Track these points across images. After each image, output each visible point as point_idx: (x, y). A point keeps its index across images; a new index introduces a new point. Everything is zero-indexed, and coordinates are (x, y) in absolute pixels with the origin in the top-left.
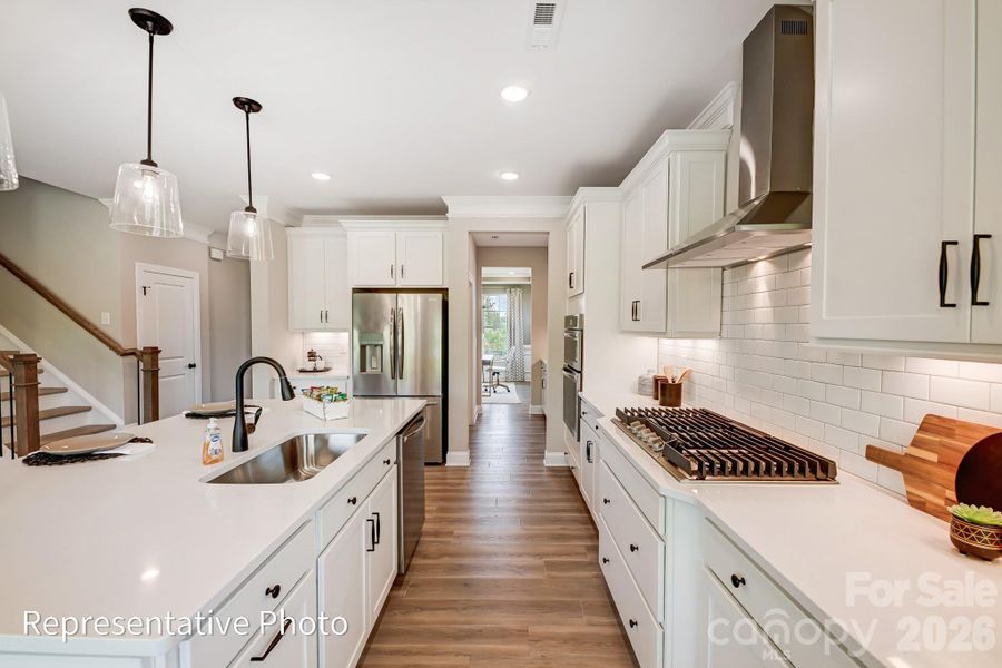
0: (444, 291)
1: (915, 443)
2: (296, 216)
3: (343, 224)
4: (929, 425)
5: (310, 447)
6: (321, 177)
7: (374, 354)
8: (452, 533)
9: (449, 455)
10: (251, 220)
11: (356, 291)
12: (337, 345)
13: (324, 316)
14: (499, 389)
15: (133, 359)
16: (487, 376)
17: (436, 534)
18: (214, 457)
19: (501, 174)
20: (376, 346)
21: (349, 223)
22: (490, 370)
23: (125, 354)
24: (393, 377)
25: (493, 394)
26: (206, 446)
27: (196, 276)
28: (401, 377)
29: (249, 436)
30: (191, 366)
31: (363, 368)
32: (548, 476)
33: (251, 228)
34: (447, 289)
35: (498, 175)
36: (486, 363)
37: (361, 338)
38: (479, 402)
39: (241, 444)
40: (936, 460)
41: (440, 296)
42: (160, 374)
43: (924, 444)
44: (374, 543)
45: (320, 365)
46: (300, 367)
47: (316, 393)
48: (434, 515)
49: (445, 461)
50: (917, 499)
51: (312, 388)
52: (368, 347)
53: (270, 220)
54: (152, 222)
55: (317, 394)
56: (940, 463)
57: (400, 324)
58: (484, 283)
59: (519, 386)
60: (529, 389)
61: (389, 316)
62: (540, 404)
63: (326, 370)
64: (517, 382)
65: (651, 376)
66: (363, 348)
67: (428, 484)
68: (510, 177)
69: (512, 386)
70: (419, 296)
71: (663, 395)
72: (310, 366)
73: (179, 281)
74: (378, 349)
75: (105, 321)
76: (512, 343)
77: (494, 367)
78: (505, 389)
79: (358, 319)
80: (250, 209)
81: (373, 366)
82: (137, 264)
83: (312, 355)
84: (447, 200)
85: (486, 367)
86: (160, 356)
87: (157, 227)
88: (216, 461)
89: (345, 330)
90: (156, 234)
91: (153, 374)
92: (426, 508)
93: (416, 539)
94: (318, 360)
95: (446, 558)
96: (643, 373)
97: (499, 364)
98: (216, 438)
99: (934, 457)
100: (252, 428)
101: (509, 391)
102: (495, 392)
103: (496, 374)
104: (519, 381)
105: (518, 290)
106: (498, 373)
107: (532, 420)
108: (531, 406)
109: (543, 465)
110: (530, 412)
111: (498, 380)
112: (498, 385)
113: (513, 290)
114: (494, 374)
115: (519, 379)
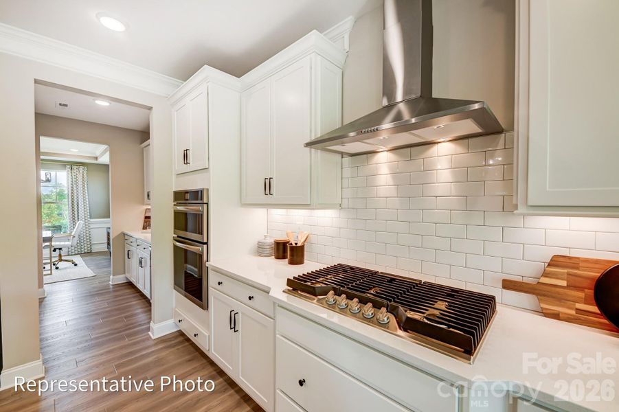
1: (545, 274)
4: (556, 262)
14: (60, 265)
16: (46, 252)
22: (50, 246)
25: (54, 271)
36: (46, 240)
40: (565, 285)
43: (553, 274)
50: (548, 312)
56: (568, 287)
58: (42, 157)
59: (88, 258)
62: (124, 273)
64: (83, 254)
65: (271, 241)
69: (77, 259)
71: (292, 255)
76: (74, 219)
77: (53, 244)
78: (70, 264)
85: (46, 244)
96: (261, 239)
97: (60, 239)
99: (564, 283)
101: (76, 265)
102: (57, 268)
103: (58, 251)
104: (85, 253)
105: (81, 168)
106: (60, 249)
107: (114, 291)
108: (111, 276)
109: (150, 337)
110: (111, 283)
111: (60, 255)
112: (61, 260)
113: (75, 167)
114: (55, 250)
115: (86, 251)
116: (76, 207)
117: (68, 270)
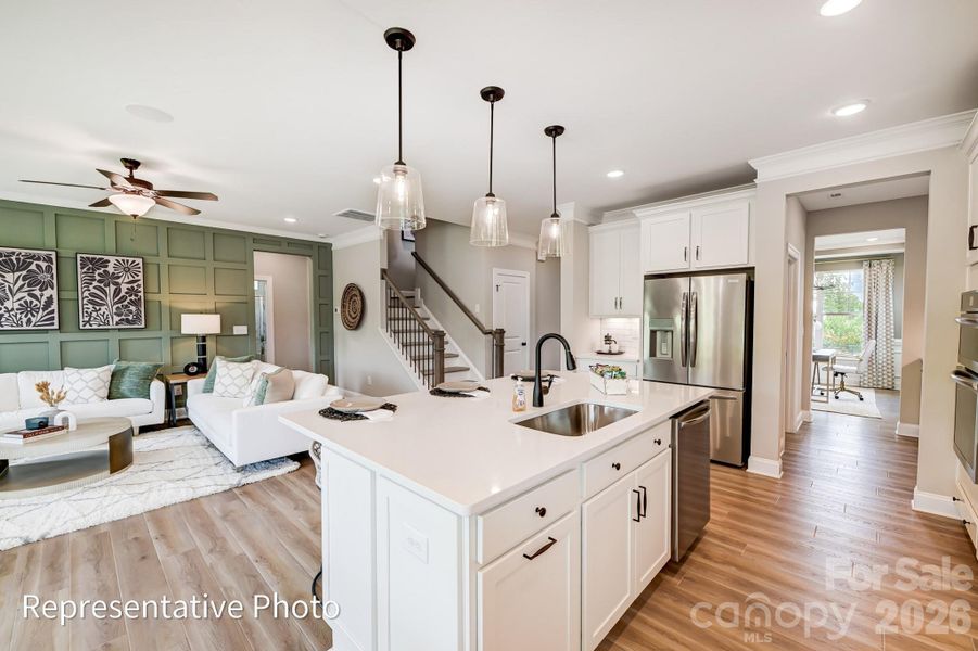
0: (750, 271)
2: (597, 215)
3: (638, 215)
5: (592, 415)
6: (615, 174)
7: (664, 340)
8: (745, 545)
9: (751, 459)
10: (555, 224)
11: (647, 277)
12: (631, 330)
13: (619, 303)
14: (842, 395)
15: (490, 337)
16: (824, 375)
17: (723, 539)
18: (520, 407)
19: (833, 112)
20: (667, 331)
21: (640, 212)
22: (827, 369)
23: (486, 333)
24: (684, 364)
25: (832, 400)
26: (515, 398)
27: (527, 275)
28: (693, 365)
29: (544, 397)
30: (524, 344)
31: (653, 353)
32: (916, 523)
33: (554, 230)
34: (754, 268)
35: (829, 114)
36: (817, 359)
37: (651, 323)
38: (805, 406)
39: (539, 402)
41: (743, 276)
42: (505, 348)
44: (639, 515)
45: (615, 348)
46: (598, 350)
47: (600, 369)
48: (724, 519)
49: (745, 465)
51: (598, 365)
52: (658, 333)
53: (575, 222)
54: (492, 236)
55: (600, 371)
57: (693, 309)
58: (816, 257)
59: (885, 396)
60: (897, 401)
61: (682, 302)
62: (914, 422)
63: (620, 353)
64: (877, 389)
66: (653, 333)
67: (714, 483)
68: (851, 110)
69: (869, 395)
70: (721, 278)
72: (606, 348)
73: (516, 280)
74: (669, 334)
75: (476, 310)
77: (835, 366)
78: (855, 397)
79: (649, 304)
80: (555, 215)
81: (663, 351)
82: (494, 269)
83: (608, 339)
84: (754, 164)
85: (822, 365)
86: (505, 335)
87: (494, 240)
88: (521, 410)
89: (637, 316)
90: (494, 245)
91: (500, 348)
92: (712, 508)
93: (697, 534)
94: (613, 344)
95: (733, 569)
97: (846, 362)
98: (521, 392)
100: (546, 390)
101: (862, 399)
102: (837, 398)
103: (839, 375)
104: (883, 388)
105: (885, 263)
106: (843, 374)
107: (898, 443)
108: (898, 423)
109: (910, 506)
110: (897, 432)
111: (843, 383)
112: (843, 389)
113: (875, 263)
114: (836, 375)
115: (885, 385)
116: (873, 321)
117: (850, 403)
